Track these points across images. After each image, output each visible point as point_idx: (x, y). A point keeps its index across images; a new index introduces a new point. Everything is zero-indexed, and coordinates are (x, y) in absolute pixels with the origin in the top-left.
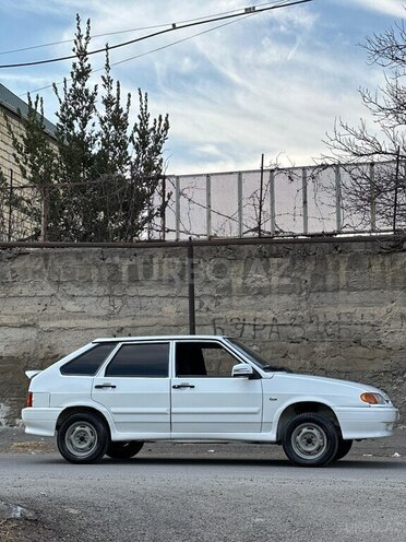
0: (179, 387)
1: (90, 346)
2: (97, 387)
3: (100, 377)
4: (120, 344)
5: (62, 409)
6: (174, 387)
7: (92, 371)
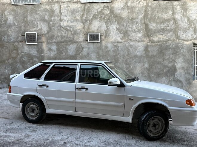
0: (80, 89)
1: (39, 64)
2: (39, 86)
3: (42, 81)
4: (54, 64)
5: (23, 95)
6: (77, 88)
7: (38, 77)
